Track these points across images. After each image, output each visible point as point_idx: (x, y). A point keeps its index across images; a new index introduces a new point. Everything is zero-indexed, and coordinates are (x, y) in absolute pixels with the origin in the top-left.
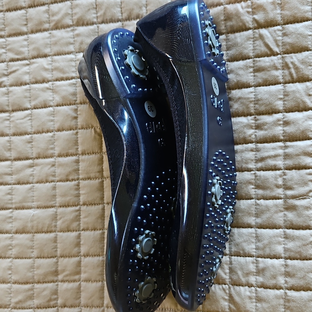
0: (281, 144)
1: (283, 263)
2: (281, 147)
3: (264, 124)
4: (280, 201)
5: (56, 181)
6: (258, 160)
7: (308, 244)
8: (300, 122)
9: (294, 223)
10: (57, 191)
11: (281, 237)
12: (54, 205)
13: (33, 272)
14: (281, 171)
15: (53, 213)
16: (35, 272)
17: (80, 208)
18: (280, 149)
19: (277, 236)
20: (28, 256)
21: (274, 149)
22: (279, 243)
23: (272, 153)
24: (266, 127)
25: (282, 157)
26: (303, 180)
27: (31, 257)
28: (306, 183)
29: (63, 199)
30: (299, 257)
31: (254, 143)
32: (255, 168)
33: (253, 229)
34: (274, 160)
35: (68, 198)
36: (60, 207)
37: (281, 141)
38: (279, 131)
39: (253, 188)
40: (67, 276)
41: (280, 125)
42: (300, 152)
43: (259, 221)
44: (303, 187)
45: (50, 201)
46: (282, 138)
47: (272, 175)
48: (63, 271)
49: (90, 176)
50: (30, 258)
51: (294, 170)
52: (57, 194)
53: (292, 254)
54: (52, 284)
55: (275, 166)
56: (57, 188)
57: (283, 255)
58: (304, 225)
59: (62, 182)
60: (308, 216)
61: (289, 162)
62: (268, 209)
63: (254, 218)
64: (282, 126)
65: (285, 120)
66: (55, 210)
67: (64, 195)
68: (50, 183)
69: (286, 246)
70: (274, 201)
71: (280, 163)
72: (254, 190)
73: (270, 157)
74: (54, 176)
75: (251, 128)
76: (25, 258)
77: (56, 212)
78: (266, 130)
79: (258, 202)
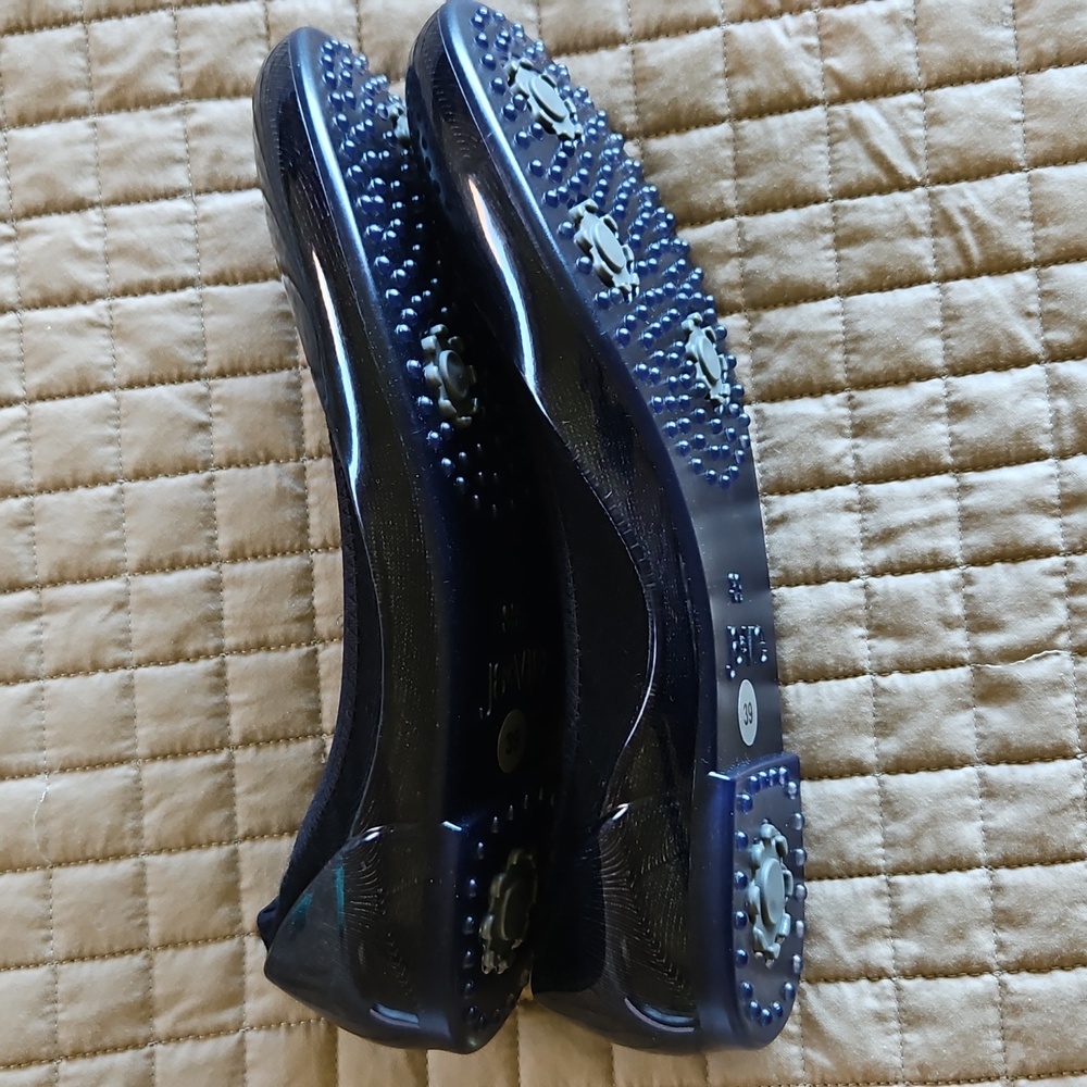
0: (946, 480)
1: (986, 881)
2: (948, 492)
3: (884, 417)
4: (961, 674)
5: (133, 663)
6: (874, 537)
7: (1065, 809)
8: (1007, 404)
9: (1015, 741)
10: (139, 700)
11: (972, 795)
12: (129, 753)
13: (50, 1018)
14: (955, 571)
15: (127, 782)
16: (62, 1017)
17: (231, 757)
18: (943, 497)
19: (959, 793)
20: (31, 957)
21: (925, 497)
22: (967, 815)
23: (921, 512)
24: (890, 426)
25: (954, 525)
26: (1033, 594)
27: (39, 959)
28: (1044, 605)
29: (166, 728)
30: (1036, 854)
31: (853, 485)
32: (864, 569)
33: (868, 777)
34: (927, 536)
35: (184, 725)
36: (154, 758)
37: (946, 472)
38: (936, 436)
39: (863, 637)
40: (190, 1014)
41: (938, 416)
42: (1014, 503)
43: (891, 746)
44: (1036, 619)
45: (113, 740)
46: (948, 460)
47: (927, 585)
48: (174, 998)
49: (266, 637)
50: (37, 965)
51: (998, 566)
52: (139, 711)
53: (1014, 848)
54: (129, 1054)
55: (935, 554)
56: (136, 689)
57: (982, 856)
58: (1048, 744)
59: (157, 664)
60: (1060, 714)
61: (980, 539)
62: (921, 700)
63: (871, 740)
64: (944, 419)
65: (953, 398)
66: (133, 772)
67: (168, 714)
68: (107, 671)
69: (991, 824)
70: (940, 672)
71: (950, 542)
72: (865, 643)
73: (914, 526)
74: (124, 644)
75: (839, 431)
76: (18, 967)
77: (138, 780)
78: (891, 436)
79: (884, 682)
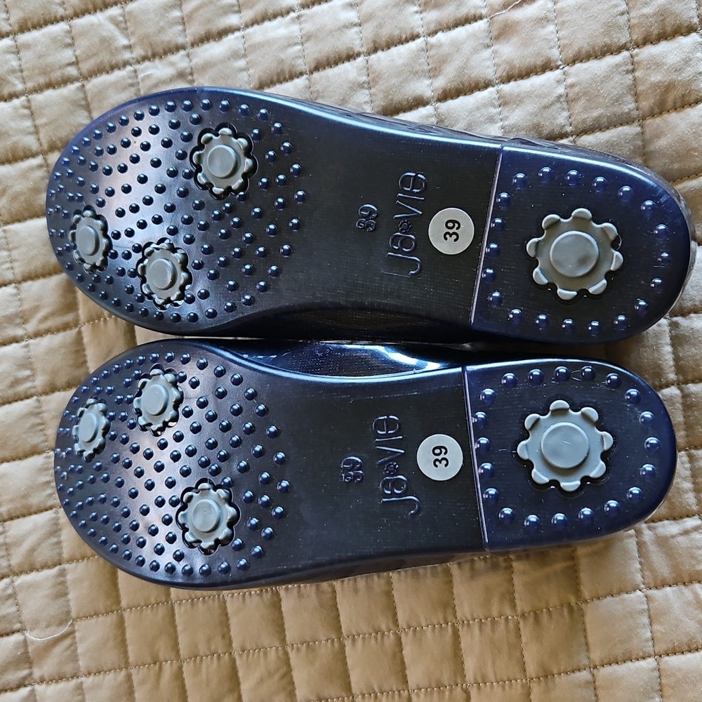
4: (481, 25)
7: (552, 104)
9: (517, 63)
11: (494, 106)
17: (45, 159)
19: (485, 106)
22: (491, 120)
33: (428, 107)
35: (10, 142)
39: (417, 12)
40: (45, 318)
43: (441, 83)
48: (36, 309)
49: (50, 80)
58: (539, 62)
60: (546, 39)
62: (457, 46)
63: (428, 82)
69: (507, 123)
70: (468, 27)
72: (418, 16)
79: (432, 40)
